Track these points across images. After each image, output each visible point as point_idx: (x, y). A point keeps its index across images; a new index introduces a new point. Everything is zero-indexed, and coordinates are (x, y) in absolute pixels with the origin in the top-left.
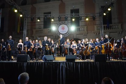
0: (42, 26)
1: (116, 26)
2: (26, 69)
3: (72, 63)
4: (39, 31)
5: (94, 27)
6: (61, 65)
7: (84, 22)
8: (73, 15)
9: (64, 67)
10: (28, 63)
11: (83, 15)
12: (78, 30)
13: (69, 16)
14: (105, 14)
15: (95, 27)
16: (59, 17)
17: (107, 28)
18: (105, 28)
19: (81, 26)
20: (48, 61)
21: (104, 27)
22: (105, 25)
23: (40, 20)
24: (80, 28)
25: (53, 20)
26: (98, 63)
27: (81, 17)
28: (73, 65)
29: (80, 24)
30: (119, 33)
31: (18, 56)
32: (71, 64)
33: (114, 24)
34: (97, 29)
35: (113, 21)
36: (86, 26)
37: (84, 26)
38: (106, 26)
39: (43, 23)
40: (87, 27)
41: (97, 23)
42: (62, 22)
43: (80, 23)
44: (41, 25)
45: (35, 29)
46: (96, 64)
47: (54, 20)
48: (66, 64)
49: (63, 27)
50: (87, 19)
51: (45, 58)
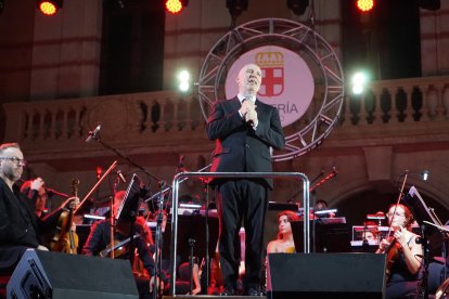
0: (88, 77)
4: (60, 115)
19: (439, 73)
24: (423, 87)
25: (174, 4)
29: (424, 52)
39: (92, 51)
42: (265, 27)
43: (425, 44)
44: (78, 63)
45: (27, 99)
49: (269, 71)
51: (33, 280)
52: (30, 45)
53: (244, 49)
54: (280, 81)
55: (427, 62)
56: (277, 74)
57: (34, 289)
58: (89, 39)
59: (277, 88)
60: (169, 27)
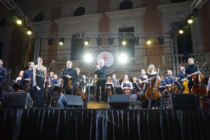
0: (69, 57)
1: (201, 58)
2: (20, 123)
3: (122, 112)
4: (63, 65)
5: (161, 58)
6: (98, 116)
7: (142, 50)
8: (123, 36)
9: (105, 120)
10: (27, 110)
11: (141, 36)
12: (133, 64)
13: (116, 36)
14: (181, 32)
15: (163, 58)
16: (97, 39)
17: (185, 61)
18: (182, 61)
19: (138, 56)
20: (70, 106)
21: (179, 58)
22: (181, 55)
23: (63, 42)
24: (135, 59)
25: (86, 43)
26: (181, 111)
27: (138, 39)
28: (125, 116)
30: (207, 68)
31: (6, 95)
32: (120, 113)
33: (198, 52)
34: (167, 63)
35: (194, 48)
36: (146, 56)
37: (144, 56)
38: (183, 57)
39: (69, 52)
40: (148, 58)
41: (166, 52)
42: (104, 47)
43: (136, 51)
44: (67, 54)
46: (176, 114)
47: (89, 43)
48: (110, 114)
49: (105, 56)
50: (149, 43)
51: (63, 100)
52: (57, 50)
53: (101, 52)
54: (107, 58)
55: (136, 55)
56: (107, 57)
57: (64, 102)
58: (69, 49)
59: (107, 60)
60: (85, 47)
